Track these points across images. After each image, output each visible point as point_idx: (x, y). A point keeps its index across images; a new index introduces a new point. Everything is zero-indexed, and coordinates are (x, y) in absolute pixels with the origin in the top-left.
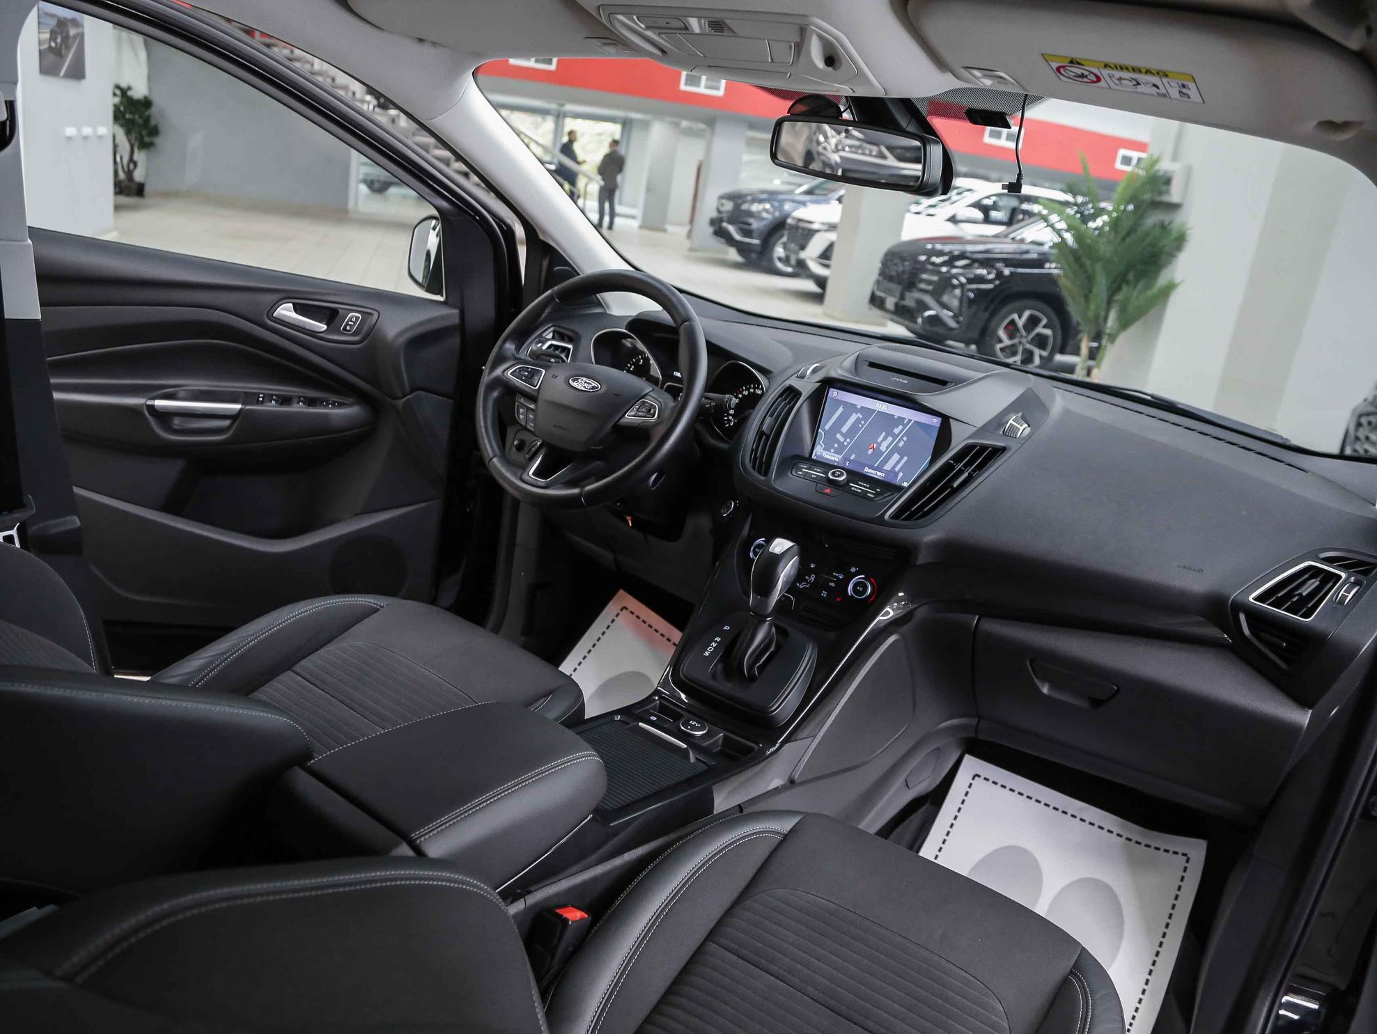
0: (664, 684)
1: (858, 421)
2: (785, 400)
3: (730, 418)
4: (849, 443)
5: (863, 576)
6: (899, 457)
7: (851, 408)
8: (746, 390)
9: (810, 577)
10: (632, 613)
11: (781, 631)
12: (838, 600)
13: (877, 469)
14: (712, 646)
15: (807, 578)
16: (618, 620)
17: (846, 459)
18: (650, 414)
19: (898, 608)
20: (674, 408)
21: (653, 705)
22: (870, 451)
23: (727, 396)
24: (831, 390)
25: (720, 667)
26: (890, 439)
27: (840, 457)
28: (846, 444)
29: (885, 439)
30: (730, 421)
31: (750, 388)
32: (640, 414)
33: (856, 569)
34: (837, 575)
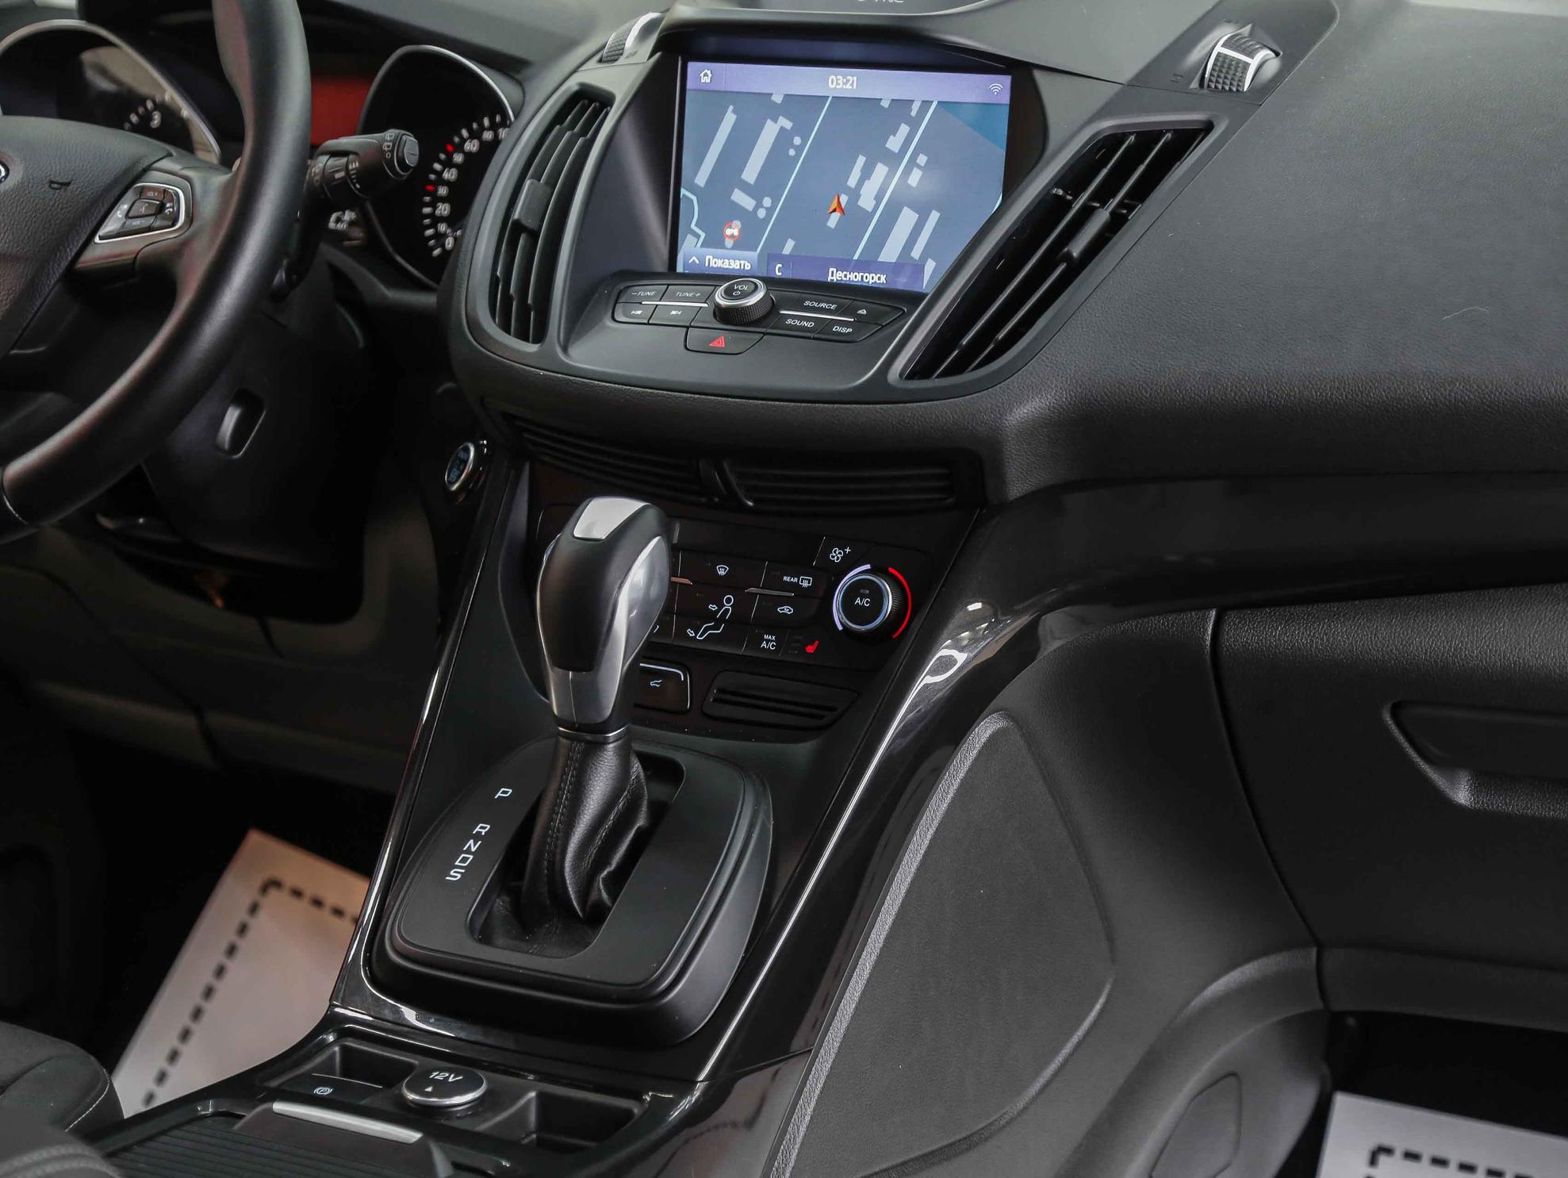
1: (783, 137)
2: (572, 127)
3: (442, 227)
4: (769, 211)
5: (868, 567)
6: (915, 216)
7: (758, 107)
8: (471, 138)
9: (722, 606)
10: (297, 893)
11: (661, 769)
12: (810, 649)
13: (864, 265)
14: (468, 851)
15: (713, 607)
17: (771, 257)
18: (165, 218)
19: (973, 641)
20: (227, 189)
22: (834, 220)
23: (390, 134)
24: (692, 66)
25: (500, 904)
26: (881, 170)
27: (754, 255)
28: (761, 213)
29: (866, 174)
30: (444, 236)
31: (482, 129)
32: (137, 223)
33: (845, 552)
34: (796, 580)
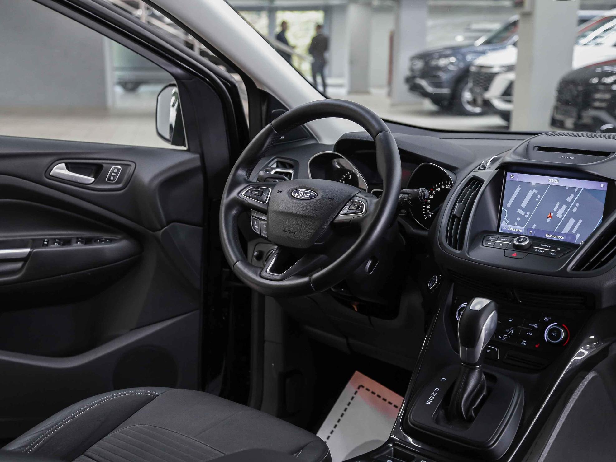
0: (395, 432)
1: (535, 196)
2: (470, 188)
3: (428, 211)
4: (529, 216)
5: (556, 324)
6: (574, 221)
7: (527, 186)
8: (438, 187)
9: (510, 330)
10: (368, 390)
11: (490, 377)
12: (537, 346)
13: (557, 233)
14: (433, 396)
15: (507, 331)
16: (357, 397)
17: (528, 229)
18: (359, 210)
19: (591, 348)
20: (377, 204)
21: (388, 451)
22: (549, 220)
23: (421, 189)
24: (508, 174)
25: (442, 412)
26: (564, 207)
27: (523, 228)
28: (526, 216)
29: (560, 207)
30: (429, 214)
31: (442, 185)
32: (351, 211)
33: (549, 319)
34: (533, 325)
